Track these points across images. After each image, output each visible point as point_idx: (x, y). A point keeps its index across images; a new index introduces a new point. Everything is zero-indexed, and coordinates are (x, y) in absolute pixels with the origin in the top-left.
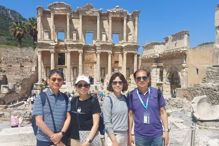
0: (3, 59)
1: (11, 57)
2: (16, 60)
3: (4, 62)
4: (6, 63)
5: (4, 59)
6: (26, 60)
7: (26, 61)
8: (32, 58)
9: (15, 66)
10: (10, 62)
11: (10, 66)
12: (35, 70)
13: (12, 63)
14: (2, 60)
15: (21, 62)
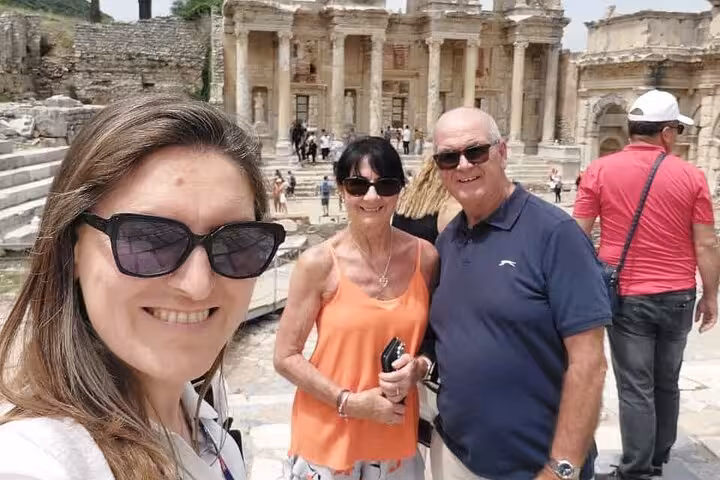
0: (80, 58)
1: (108, 53)
2: (127, 63)
3: (83, 68)
4: (90, 72)
5: (85, 56)
6: (162, 63)
7: (161, 67)
8: (181, 57)
9: (123, 83)
10: (107, 68)
11: (105, 82)
12: (221, 100)
13: (112, 72)
14: (77, 60)
15: (145, 70)
